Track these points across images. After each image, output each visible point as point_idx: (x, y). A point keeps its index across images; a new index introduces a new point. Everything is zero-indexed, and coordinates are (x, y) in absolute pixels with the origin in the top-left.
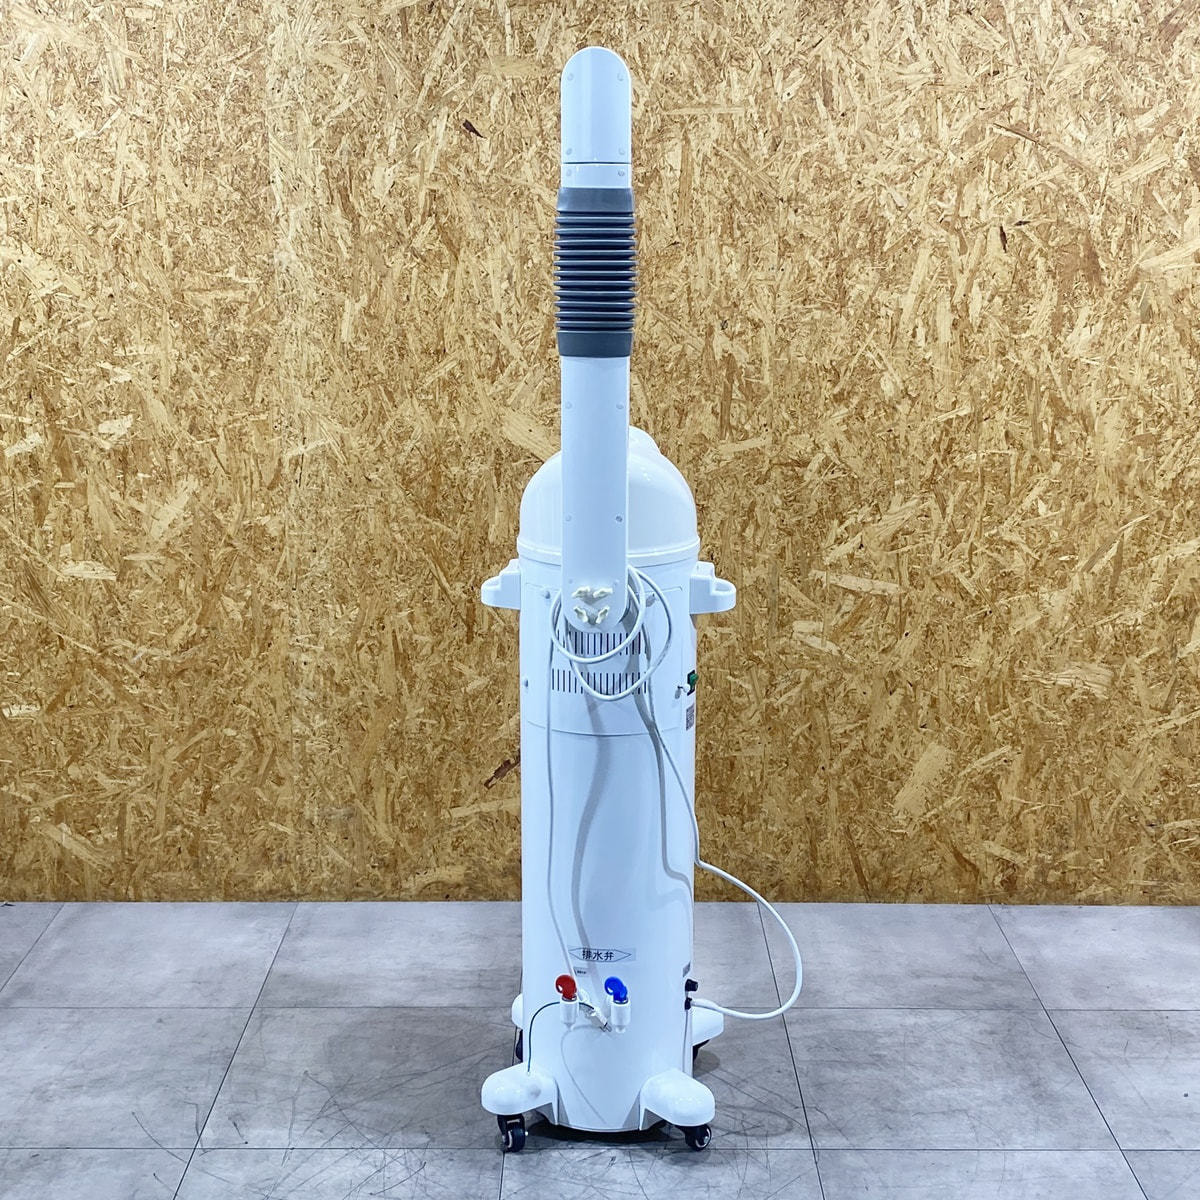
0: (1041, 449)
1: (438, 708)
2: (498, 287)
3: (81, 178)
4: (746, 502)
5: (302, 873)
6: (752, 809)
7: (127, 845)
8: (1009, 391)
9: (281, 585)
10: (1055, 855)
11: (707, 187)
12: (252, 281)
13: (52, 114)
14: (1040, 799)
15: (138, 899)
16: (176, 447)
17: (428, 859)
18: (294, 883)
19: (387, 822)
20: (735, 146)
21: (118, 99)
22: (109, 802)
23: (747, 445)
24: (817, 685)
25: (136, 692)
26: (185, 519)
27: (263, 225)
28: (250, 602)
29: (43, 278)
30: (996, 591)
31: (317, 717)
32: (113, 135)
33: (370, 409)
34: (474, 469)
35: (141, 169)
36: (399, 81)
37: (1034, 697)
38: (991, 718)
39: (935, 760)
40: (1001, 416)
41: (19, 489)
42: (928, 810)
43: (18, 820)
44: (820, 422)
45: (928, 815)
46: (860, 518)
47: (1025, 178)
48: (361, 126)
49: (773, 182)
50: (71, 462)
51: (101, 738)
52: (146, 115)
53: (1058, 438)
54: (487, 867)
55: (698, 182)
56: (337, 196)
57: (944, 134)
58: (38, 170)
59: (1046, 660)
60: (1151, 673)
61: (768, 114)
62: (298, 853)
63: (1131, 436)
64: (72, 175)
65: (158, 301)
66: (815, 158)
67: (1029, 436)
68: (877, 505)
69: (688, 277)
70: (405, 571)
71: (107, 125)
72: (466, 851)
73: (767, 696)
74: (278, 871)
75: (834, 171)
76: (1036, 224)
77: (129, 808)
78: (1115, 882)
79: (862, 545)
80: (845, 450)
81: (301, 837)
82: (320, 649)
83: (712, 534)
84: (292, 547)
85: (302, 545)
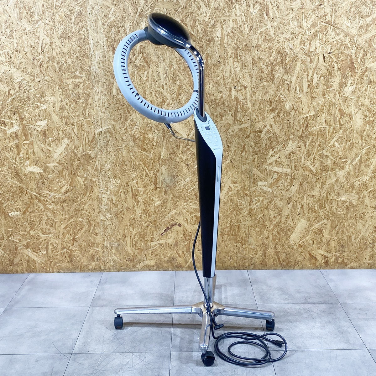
0: (336, 125)
1: (146, 211)
2: (163, 76)
3: (29, 43)
4: (242, 144)
5: (104, 263)
6: (245, 241)
7: (49, 255)
8: (326, 107)
9: (95, 173)
10: (341, 254)
11: (229, 43)
12: (84, 76)
13: (19, 23)
14: (336, 236)
15: (53, 272)
16: (61, 129)
17: (144, 258)
18: (102, 266)
19: (131, 247)
20: (238, 29)
21: (40, 18)
22: (43, 242)
23: (242, 126)
24: (265, 202)
25: (51, 207)
26: (65, 152)
27: (87, 57)
28: (86, 179)
29: (18, 76)
30: (322, 171)
31: (108, 214)
32: (39, 30)
33: (122, 117)
34: (156, 135)
35: (48, 40)
36: (130, 10)
37: (334, 204)
38: (320, 211)
39: (303, 225)
40: (324, 115)
41: (12, 144)
42: (301, 241)
43: (15, 248)
44: (266, 118)
45: (301, 242)
46: (279, 148)
47: (331, 38)
48: (118, 25)
49: (250, 41)
50: (28, 135)
51: (40, 221)
52: (49, 22)
53: (341, 122)
54: (162, 260)
55: (226, 41)
56: (111, 48)
57: (305, 25)
58: (15, 41)
59: (338, 193)
60: (371, 196)
61: (249, 18)
62: (103, 257)
63: (365, 121)
64: (26, 43)
65: (55, 83)
66: (264, 32)
67: (332, 121)
68: (284, 144)
69: (223, 72)
70: (135, 168)
71: (37, 26)
72: (156, 255)
73: (250, 205)
74: (97, 262)
75: (270, 37)
76: (334, 53)
77: (49, 243)
78: (359, 262)
79: (279, 157)
80: (274, 127)
81: (104, 252)
82: (108, 193)
83: (232, 155)
84: (99, 161)
85: (102, 160)
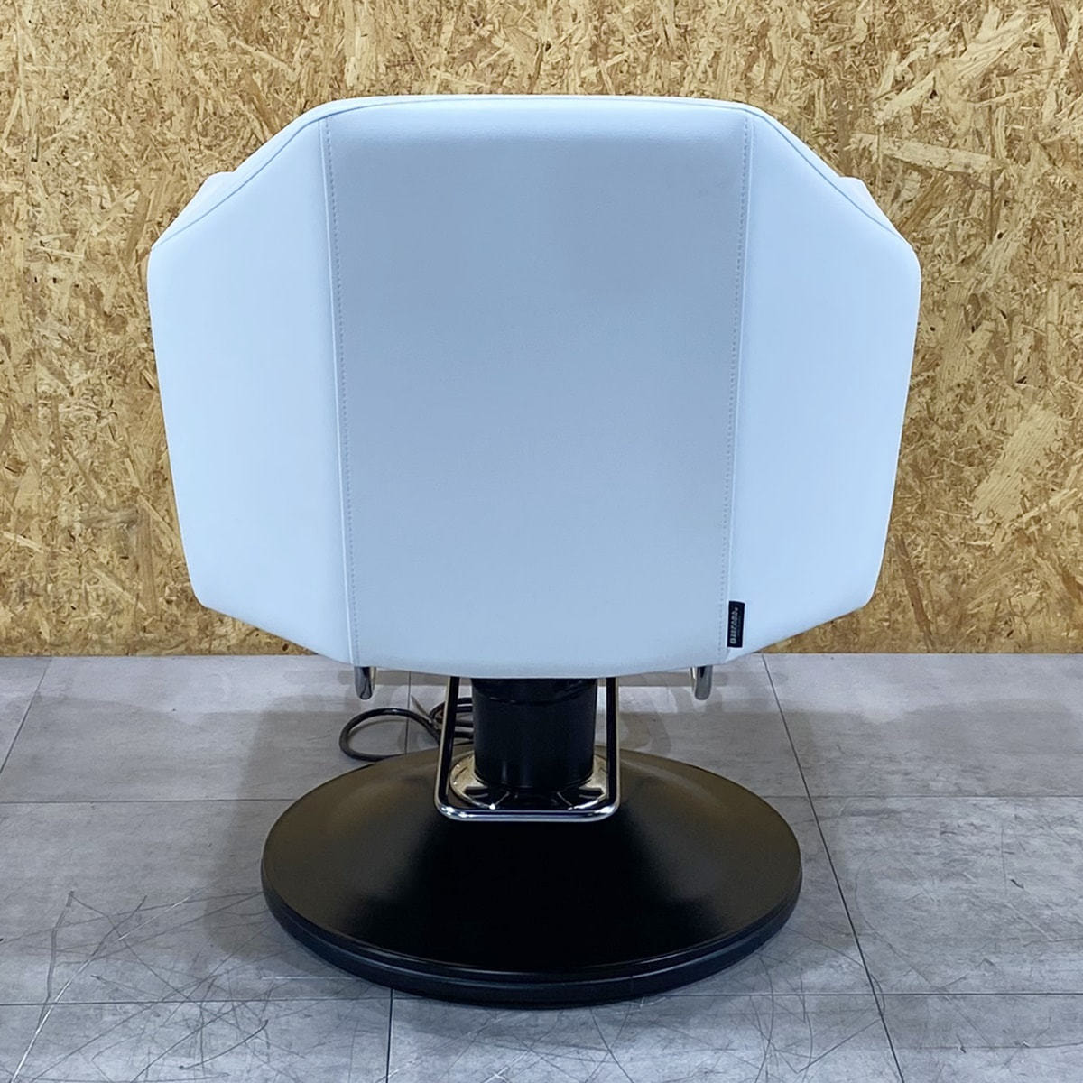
4: (754, 22)
5: (57, 612)
9: (12, 152)
18: (45, 627)
31: (76, 366)
39: (1037, 433)
42: (1026, 511)
45: (1026, 518)
46: (933, 47)
62: (53, 580)
68: (959, 27)
70: (212, 133)
74: (21, 607)
79: (934, 93)
81: (54, 556)
82: (78, 257)
83: (699, 74)
84: (29, 90)
85: (45, 87)
